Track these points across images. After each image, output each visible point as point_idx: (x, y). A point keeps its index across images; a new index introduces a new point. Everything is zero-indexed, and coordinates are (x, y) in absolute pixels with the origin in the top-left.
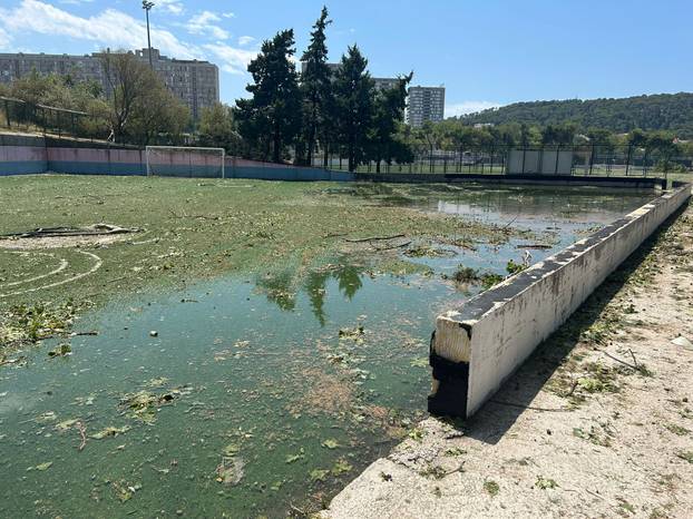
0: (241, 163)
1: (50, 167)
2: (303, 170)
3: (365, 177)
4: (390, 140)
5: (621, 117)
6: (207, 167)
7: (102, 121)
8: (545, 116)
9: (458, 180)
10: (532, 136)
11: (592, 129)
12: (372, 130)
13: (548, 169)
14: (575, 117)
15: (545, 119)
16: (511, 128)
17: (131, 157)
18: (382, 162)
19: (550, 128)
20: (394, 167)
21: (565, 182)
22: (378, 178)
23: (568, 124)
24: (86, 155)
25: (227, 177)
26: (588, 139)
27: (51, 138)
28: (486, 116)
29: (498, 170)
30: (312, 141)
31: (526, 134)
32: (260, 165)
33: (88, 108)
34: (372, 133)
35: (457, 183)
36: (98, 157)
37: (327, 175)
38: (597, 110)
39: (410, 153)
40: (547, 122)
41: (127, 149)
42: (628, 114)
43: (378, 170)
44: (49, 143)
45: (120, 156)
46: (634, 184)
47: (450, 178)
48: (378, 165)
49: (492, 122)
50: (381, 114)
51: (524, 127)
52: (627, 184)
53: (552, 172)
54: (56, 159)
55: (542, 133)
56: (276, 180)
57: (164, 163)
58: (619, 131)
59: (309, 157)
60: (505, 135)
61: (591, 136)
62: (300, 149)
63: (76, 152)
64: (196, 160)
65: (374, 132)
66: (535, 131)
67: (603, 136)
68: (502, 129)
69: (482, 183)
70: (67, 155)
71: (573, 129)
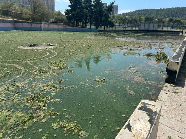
0: (68, 27)
1: (16, 28)
2: (84, 29)
3: (101, 31)
4: (108, 20)
5: (166, 14)
6: (58, 28)
7: (28, 15)
8: (145, 13)
9: (127, 31)
10: (142, 19)
11: (159, 17)
12: (103, 18)
13: (151, 29)
14: (154, 14)
15: (145, 14)
16: (136, 17)
17: (38, 26)
18: (106, 27)
19: (147, 17)
20: (109, 28)
21: (155, 32)
22: (105, 31)
23: (152, 16)
24: (25, 25)
25: (64, 31)
26: (157, 20)
27: (15, 20)
28: (129, 14)
29: (137, 29)
30: (86, 21)
31: (140, 19)
32: (73, 28)
33: (23, 12)
34: (103, 19)
35: (127, 32)
36: (28, 26)
37: (91, 30)
38: (160, 12)
39: (113, 24)
40: (146, 15)
41: (37, 23)
42: (168, 13)
43: (105, 29)
44: (15, 22)
45: (34, 25)
46: (174, 32)
47: (124, 31)
48: (105, 28)
49: (131, 15)
50: (106, 13)
51: (140, 17)
52: (172, 32)
53: (152, 29)
54: (17, 26)
55: (145, 18)
56: (78, 32)
57: (47, 27)
58: (166, 18)
59: (85, 25)
60: (135, 19)
61: (158, 19)
62: (83, 23)
63: (22, 24)
64: (55, 26)
65: (104, 18)
66: (143, 18)
67: (161, 19)
68: (134, 17)
69: (133, 32)
70: (20, 25)
71: (153, 17)
